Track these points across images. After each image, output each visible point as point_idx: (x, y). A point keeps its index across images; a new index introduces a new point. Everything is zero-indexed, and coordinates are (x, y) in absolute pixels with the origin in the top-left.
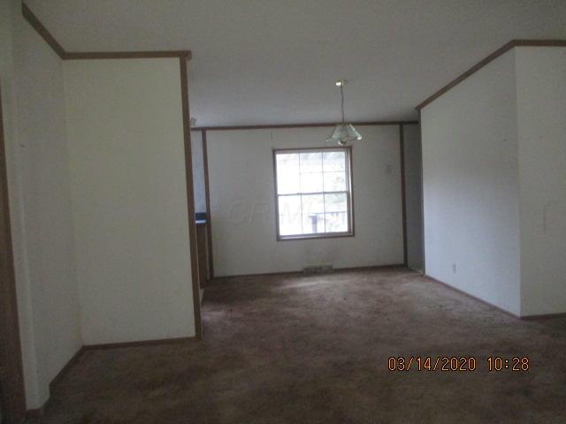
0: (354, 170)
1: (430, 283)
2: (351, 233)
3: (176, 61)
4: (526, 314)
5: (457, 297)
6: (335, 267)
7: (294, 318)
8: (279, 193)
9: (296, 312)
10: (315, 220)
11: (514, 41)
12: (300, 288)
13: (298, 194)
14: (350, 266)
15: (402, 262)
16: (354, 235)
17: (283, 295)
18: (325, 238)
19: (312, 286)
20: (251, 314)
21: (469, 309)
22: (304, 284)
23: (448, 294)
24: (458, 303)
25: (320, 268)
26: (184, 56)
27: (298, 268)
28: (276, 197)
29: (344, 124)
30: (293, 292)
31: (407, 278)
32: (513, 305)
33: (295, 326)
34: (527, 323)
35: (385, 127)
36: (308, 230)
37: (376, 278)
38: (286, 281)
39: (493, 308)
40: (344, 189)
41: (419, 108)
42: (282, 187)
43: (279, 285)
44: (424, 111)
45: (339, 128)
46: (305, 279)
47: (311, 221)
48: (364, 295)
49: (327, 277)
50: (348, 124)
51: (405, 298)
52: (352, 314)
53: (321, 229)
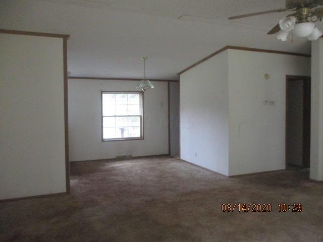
0: (145, 105)
1: (183, 163)
2: (142, 138)
3: (61, 40)
4: (231, 175)
5: (198, 169)
6: (133, 156)
7: (118, 181)
8: (103, 115)
9: (119, 178)
10: (122, 130)
11: (228, 46)
12: (117, 167)
13: (114, 116)
14: (141, 155)
15: (167, 153)
16: (143, 139)
17: (108, 171)
18: (127, 140)
19: (123, 166)
20: (93, 180)
21: (205, 174)
22: (118, 165)
23: (193, 167)
24: (199, 171)
25: (125, 157)
26: (65, 37)
27: (113, 157)
28: (102, 117)
29: (145, 80)
30: (113, 169)
31: (172, 161)
32: (225, 171)
33: (120, 185)
34: (231, 179)
35: (162, 83)
36: (118, 136)
37: (156, 161)
38: (107, 164)
39: (216, 173)
40: (139, 114)
41: (179, 74)
42: (105, 112)
43: (104, 166)
44: (181, 75)
45: (143, 81)
46: (118, 162)
47: (120, 130)
48: (152, 169)
49: (130, 161)
50: (147, 80)
51: (173, 170)
52: (148, 178)
53: (126, 136)
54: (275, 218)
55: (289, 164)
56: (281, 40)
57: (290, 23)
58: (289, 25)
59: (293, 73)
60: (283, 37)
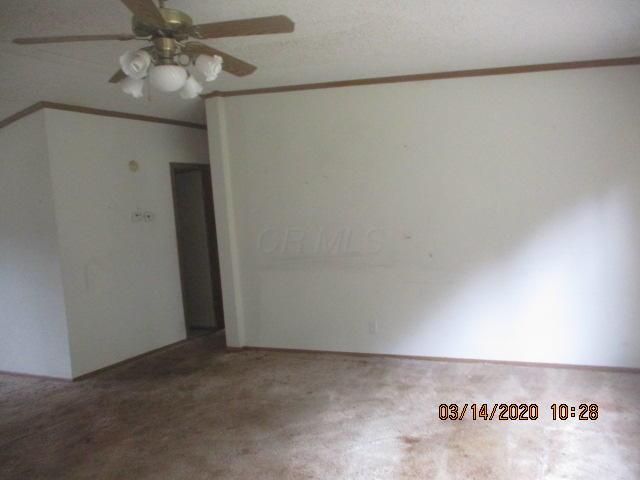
11: (42, 103)
54: (166, 438)
55: (192, 327)
56: (131, 95)
57: (140, 65)
58: (137, 67)
59: (181, 158)
60: (135, 90)
